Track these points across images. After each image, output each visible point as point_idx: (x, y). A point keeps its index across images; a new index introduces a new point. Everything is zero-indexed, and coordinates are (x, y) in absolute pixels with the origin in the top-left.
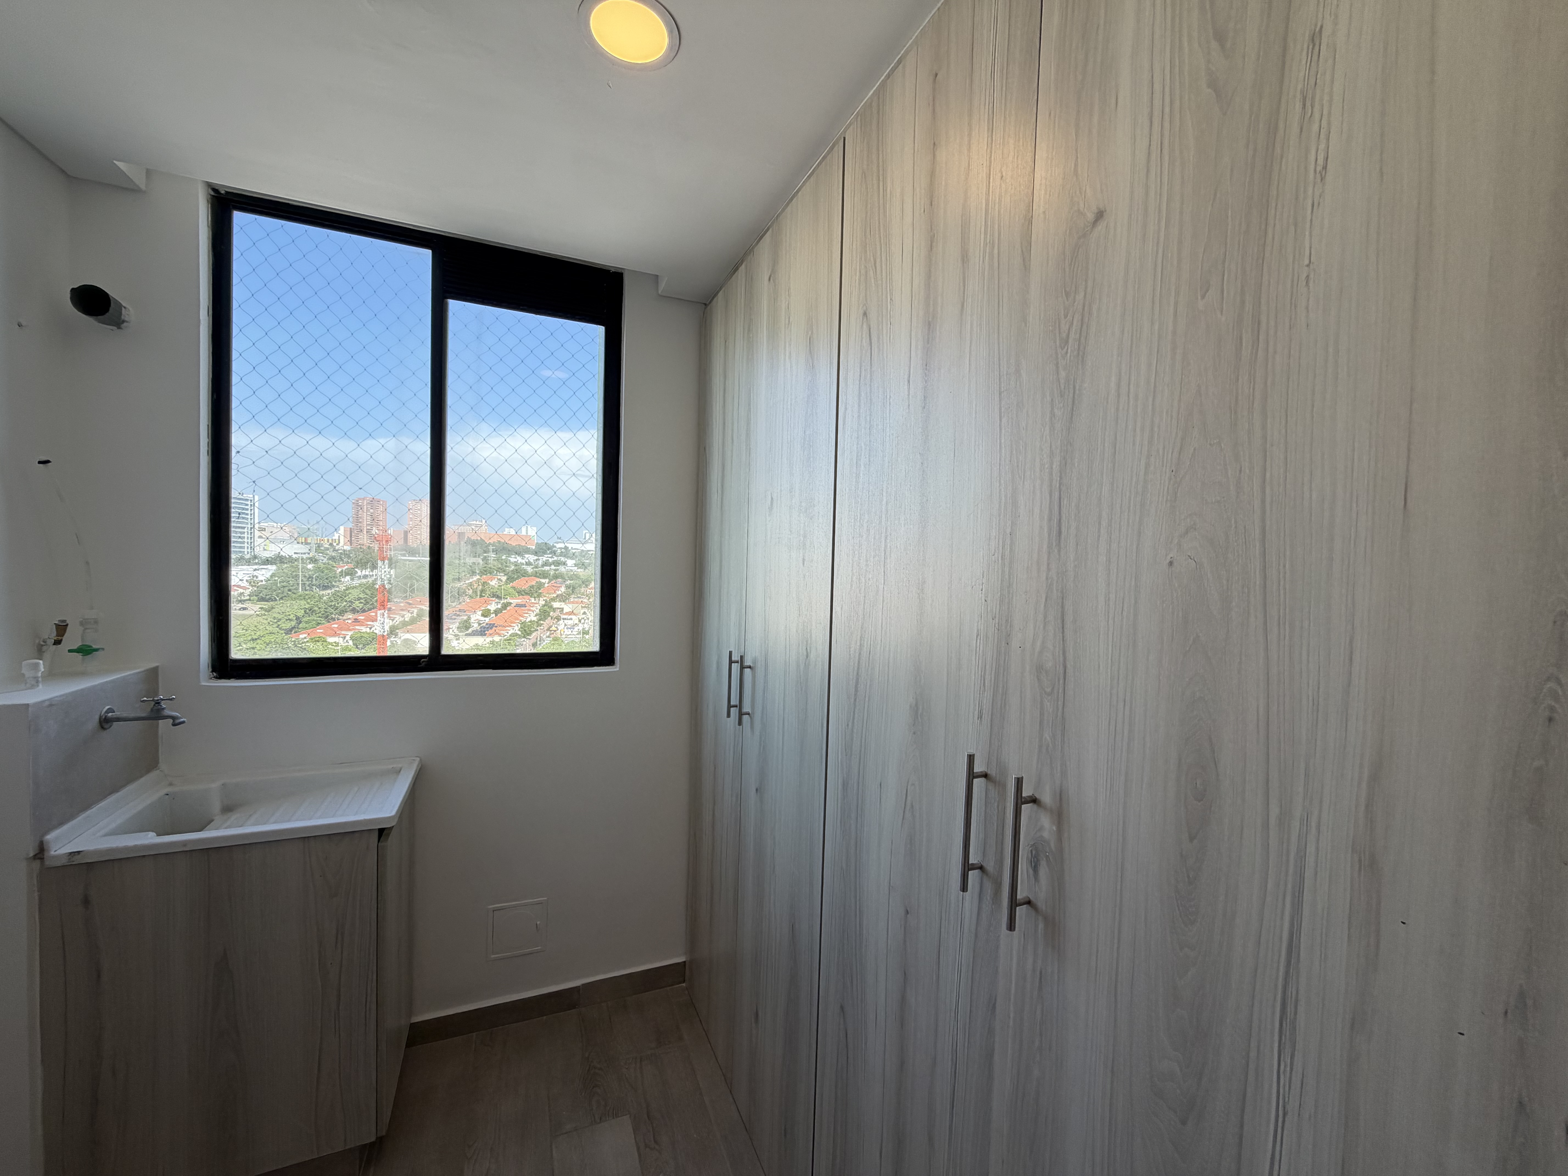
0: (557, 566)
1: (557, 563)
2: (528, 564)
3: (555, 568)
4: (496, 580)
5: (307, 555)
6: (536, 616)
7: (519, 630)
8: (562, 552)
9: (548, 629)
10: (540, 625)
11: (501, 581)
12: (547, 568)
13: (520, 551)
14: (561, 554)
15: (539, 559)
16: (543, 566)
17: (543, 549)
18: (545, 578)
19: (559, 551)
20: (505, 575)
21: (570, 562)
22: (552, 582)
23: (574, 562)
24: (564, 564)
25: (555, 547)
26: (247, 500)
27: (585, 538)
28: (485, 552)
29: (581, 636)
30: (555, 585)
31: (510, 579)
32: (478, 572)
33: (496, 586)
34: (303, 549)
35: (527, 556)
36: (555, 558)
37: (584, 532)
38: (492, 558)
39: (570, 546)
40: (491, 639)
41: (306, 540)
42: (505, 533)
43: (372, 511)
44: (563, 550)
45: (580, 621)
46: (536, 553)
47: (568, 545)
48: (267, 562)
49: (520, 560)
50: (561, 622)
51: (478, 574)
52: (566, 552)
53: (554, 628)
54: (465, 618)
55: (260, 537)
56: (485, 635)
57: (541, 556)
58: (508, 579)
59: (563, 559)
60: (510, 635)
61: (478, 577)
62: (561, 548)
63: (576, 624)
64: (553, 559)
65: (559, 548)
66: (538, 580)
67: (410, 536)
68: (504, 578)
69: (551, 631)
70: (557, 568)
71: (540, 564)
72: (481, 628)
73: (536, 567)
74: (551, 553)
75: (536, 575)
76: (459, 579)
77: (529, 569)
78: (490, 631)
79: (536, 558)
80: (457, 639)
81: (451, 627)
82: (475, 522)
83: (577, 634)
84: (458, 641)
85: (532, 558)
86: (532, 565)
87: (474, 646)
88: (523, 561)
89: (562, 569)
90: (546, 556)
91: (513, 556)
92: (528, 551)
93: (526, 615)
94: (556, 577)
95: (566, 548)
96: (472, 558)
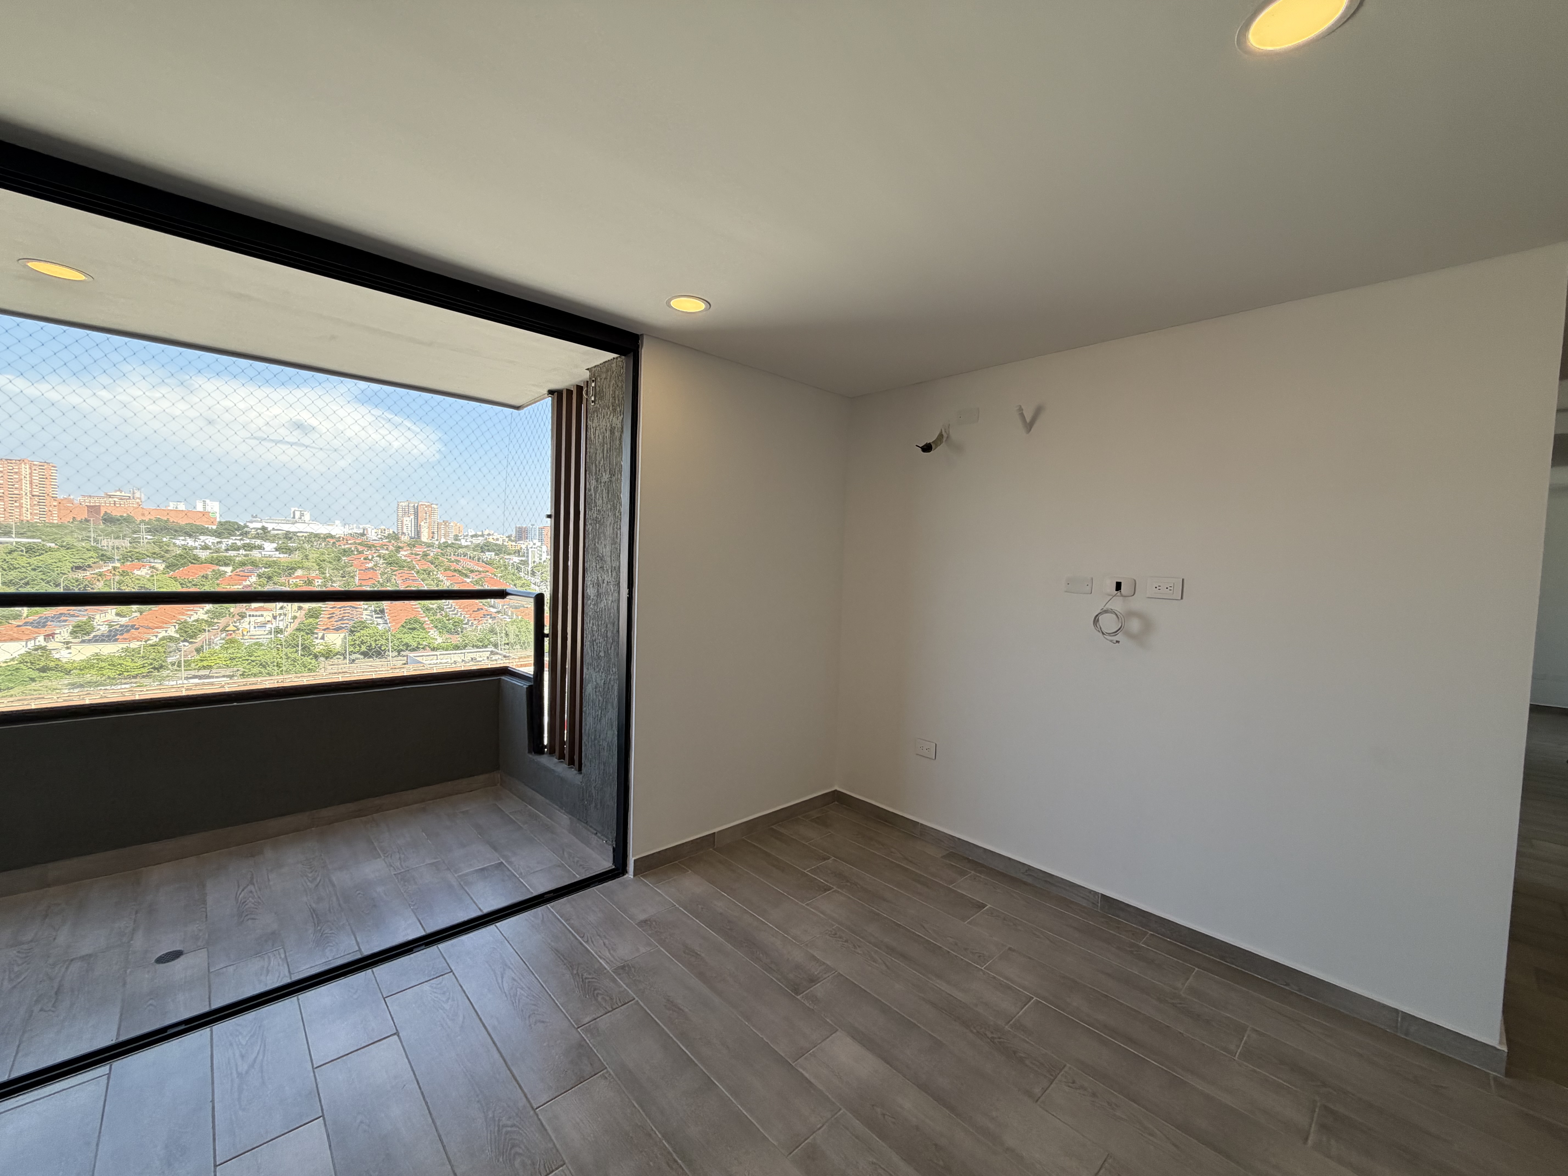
0: (249, 551)
1: (251, 547)
2: (205, 548)
3: (244, 553)
4: (147, 568)
6: (206, 613)
7: (176, 632)
8: (258, 534)
9: (224, 630)
10: (210, 624)
11: (157, 569)
12: (232, 553)
13: (192, 531)
14: (257, 536)
15: (220, 542)
16: (227, 550)
17: (227, 529)
18: (226, 565)
19: (253, 532)
20: (164, 561)
21: (269, 546)
22: (238, 570)
23: (275, 545)
24: (260, 547)
25: (247, 527)
27: (294, 517)
28: (135, 532)
29: (273, 636)
30: (242, 574)
31: (170, 566)
32: (116, 558)
33: (148, 576)
35: (202, 538)
36: (248, 541)
37: (293, 509)
38: (145, 541)
39: (270, 527)
40: (125, 646)
42: (169, 508)
44: (259, 531)
45: (275, 618)
46: (218, 534)
47: (266, 525)
49: (190, 542)
50: (247, 619)
51: (118, 560)
52: (264, 534)
53: (231, 628)
54: (84, 619)
56: (116, 640)
57: (226, 538)
58: (167, 567)
59: (258, 542)
60: (161, 640)
61: (118, 565)
62: (257, 529)
63: (268, 621)
64: (242, 542)
65: (254, 528)
66: (216, 568)
68: (161, 566)
69: (228, 631)
70: (248, 552)
71: (223, 548)
72: (110, 631)
73: (217, 552)
74: (241, 535)
75: (211, 561)
77: (203, 555)
78: (126, 636)
79: (218, 540)
80: (68, 648)
81: (58, 632)
82: (118, 493)
83: (267, 634)
84: (69, 651)
85: (210, 540)
86: (210, 549)
87: (93, 655)
88: (197, 544)
89: (255, 554)
90: (234, 538)
91: (182, 538)
92: (204, 531)
93: (189, 613)
94: (243, 564)
95: (264, 529)
96: (113, 540)
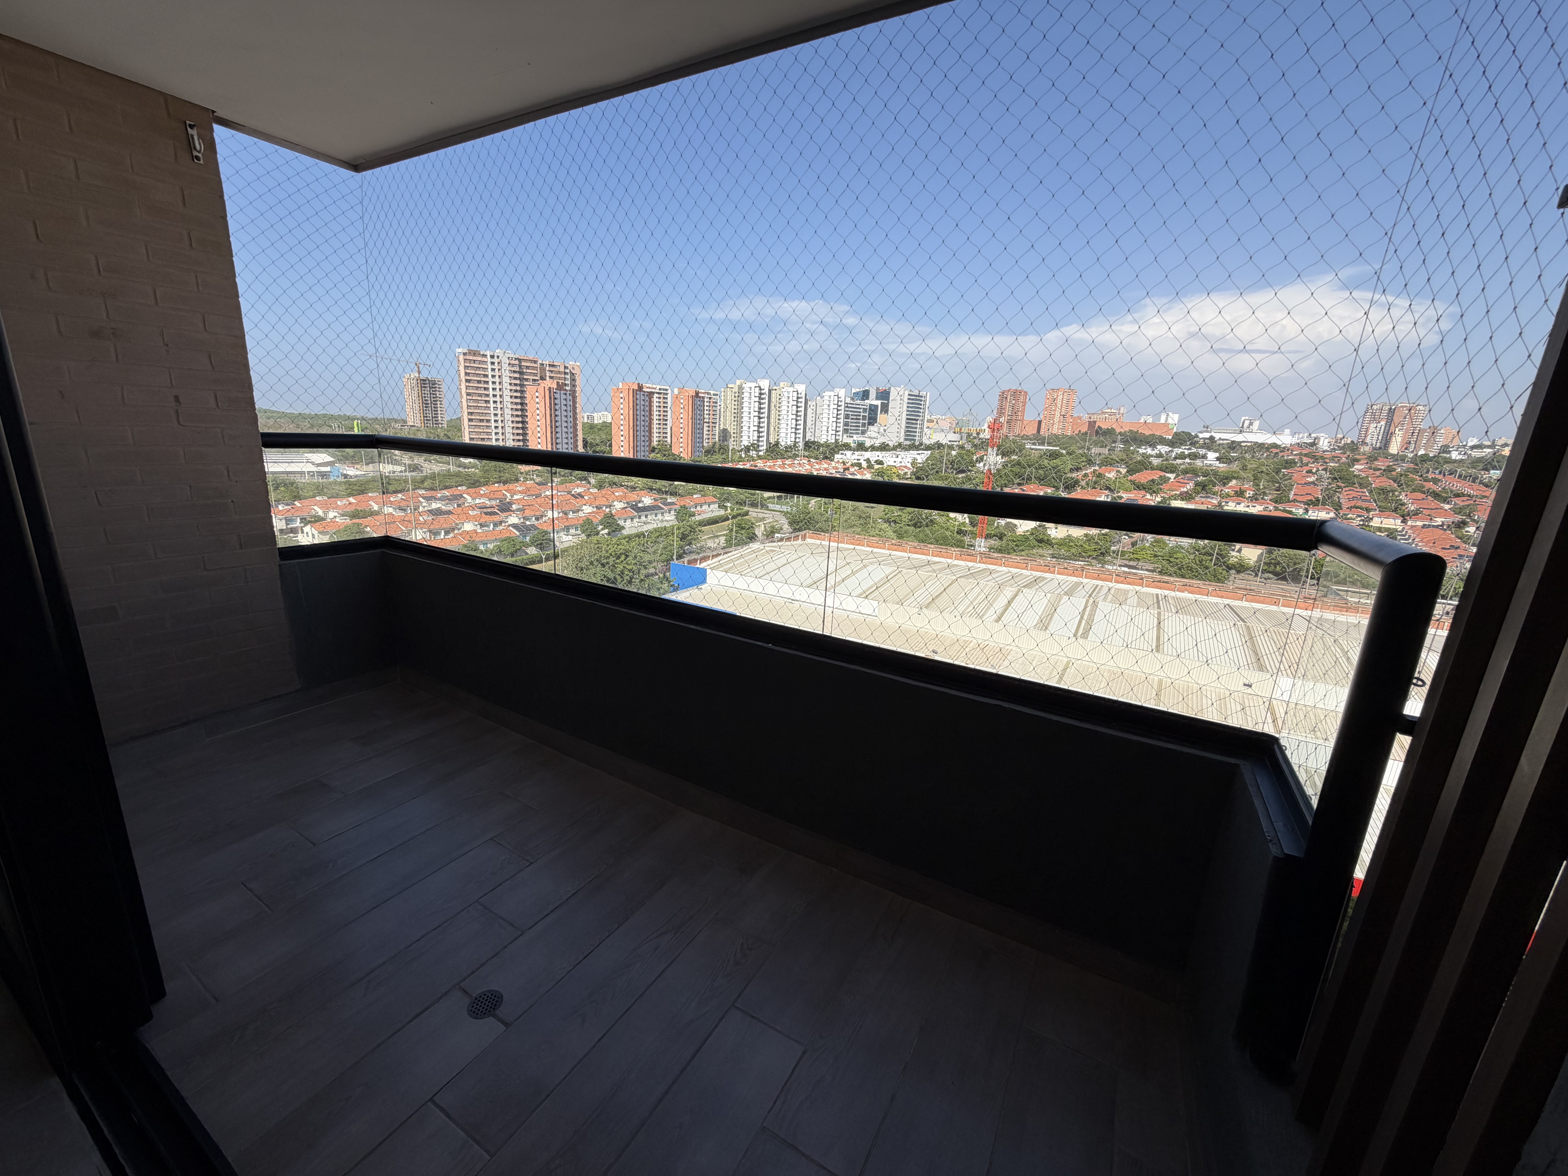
0: (1193, 459)
1: (1194, 456)
2: (1159, 456)
3: (1189, 461)
5: (957, 443)
8: (1205, 443)
11: (1121, 473)
12: (1179, 461)
13: (1152, 441)
14: (1204, 446)
15: (1171, 451)
16: (1175, 458)
17: (1180, 439)
18: (1172, 472)
19: (1201, 442)
20: (1127, 466)
21: (1212, 456)
22: (1180, 477)
23: (1217, 455)
24: (1204, 457)
25: (1198, 437)
26: (922, 397)
27: (1242, 426)
28: (1113, 442)
30: (1182, 481)
31: (1131, 472)
32: (1098, 462)
34: (956, 437)
36: (1195, 450)
37: (1243, 418)
38: (1119, 449)
39: (1217, 436)
41: (961, 429)
42: (1141, 421)
43: (1013, 402)
44: (1206, 441)
46: (1172, 444)
47: (1214, 435)
48: (928, 448)
49: (1149, 451)
51: (1098, 465)
52: (1210, 444)
55: (928, 427)
57: (1177, 447)
58: (1128, 472)
59: (1202, 452)
61: (1097, 468)
62: (1205, 439)
64: (1189, 451)
65: (1202, 438)
66: (1163, 474)
67: (1043, 425)
68: (1124, 471)
70: (1192, 461)
71: (1173, 456)
73: (1167, 460)
74: (1191, 444)
75: (1161, 468)
76: (1078, 469)
77: (1156, 462)
79: (1170, 449)
82: (1109, 411)
85: (1164, 449)
86: (1162, 457)
88: (1154, 453)
89: (1199, 463)
90: (1184, 447)
91: (1143, 447)
92: (1163, 441)
94: (1185, 472)
95: (1212, 438)
96: (1099, 449)
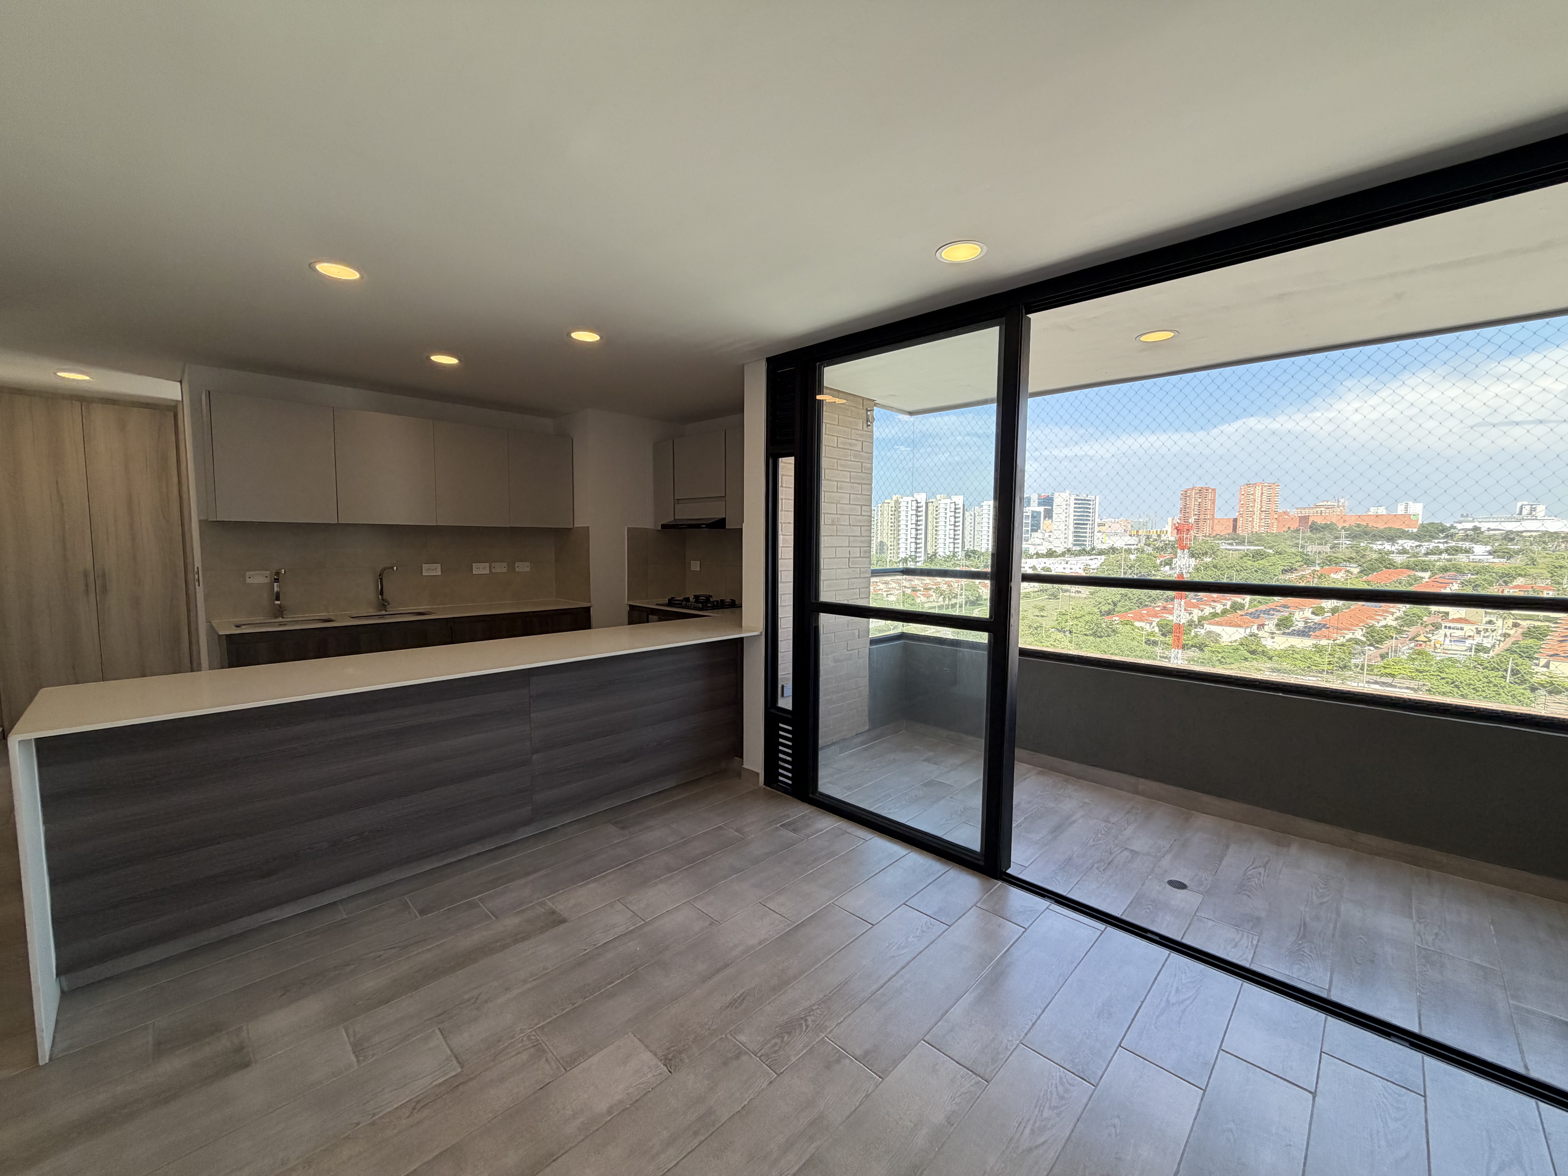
0: (1453, 555)
1: (1457, 550)
2: (1404, 552)
3: (1447, 557)
4: (1343, 571)
5: (1135, 547)
6: (1396, 619)
7: (1364, 635)
8: (1467, 535)
9: (1413, 639)
10: (1400, 632)
11: (1352, 574)
12: (1432, 558)
13: (1391, 535)
14: (1466, 538)
15: (1420, 546)
16: (1427, 554)
17: (1428, 532)
18: (1424, 570)
19: (1462, 533)
20: (1359, 566)
21: (1479, 550)
22: (1436, 576)
23: (1488, 548)
24: (1468, 551)
25: (1455, 528)
26: (1090, 500)
27: (1520, 513)
28: (1337, 538)
29: (1473, 653)
30: (1441, 580)
31: (1365, 571)
32: (1318, 562)
33: (1343, 580)
34: (1134, 540)
35: (1400, 542)
36: (1453, 544)
37: (1520, 504)
38: (1344, 546)
39: (1484, 526)
40: (1314, 642)
41: (1137, 532)
42: (1370, 513)
43: (1200, 500)
44: (1468, 532)
45: (1478, 632)
46: (1418, 537)
47: (1479, 525)
48: (1101, 553)
49: (1388, 546)
50: (1442, 632)
51: (1319, 564)
52: (1476, 536)
53: (1422, 638)
54: (1287, 614)
55: (1099, 532)
56: (1309, 636)
57: (1426, 541)
58: (1361, 572)
59: (1467, 545)
60: (1348, 641)
61: (1318, 568)
62: (1466, 530)
63: (1470, 636)
64: (1446, 545)
65: (1462, 529)
66: (1412, 573)
67: (1239, 523)
68: (1356, 571)
69: (1417, 641)
70: (1451, 557)
71: (1423, 552)
72: (1305, 627)
73: (1415, 556)
74: (1446, 537)
75: (1408, 566)
76: (1291, 570)
77: (1399, 559)
78: (1317, 633)
79: (1417, 543)
80: (1273, 638)
81: (1267, 623)
82: (1325, 504)
83: (1466, 650)
84: (1273, 640)
85: (1408, 544)
86: (1408, 553)
87: (1290, 647)
88: (1393, 548)
89: (1462, 558)
90: (1436, 541)
91: (1380, 542)
92: (1404, 535)
93: (1378, 617)
94: (1445, 569)
95: (1476, 529)
96: (1316, 546)
